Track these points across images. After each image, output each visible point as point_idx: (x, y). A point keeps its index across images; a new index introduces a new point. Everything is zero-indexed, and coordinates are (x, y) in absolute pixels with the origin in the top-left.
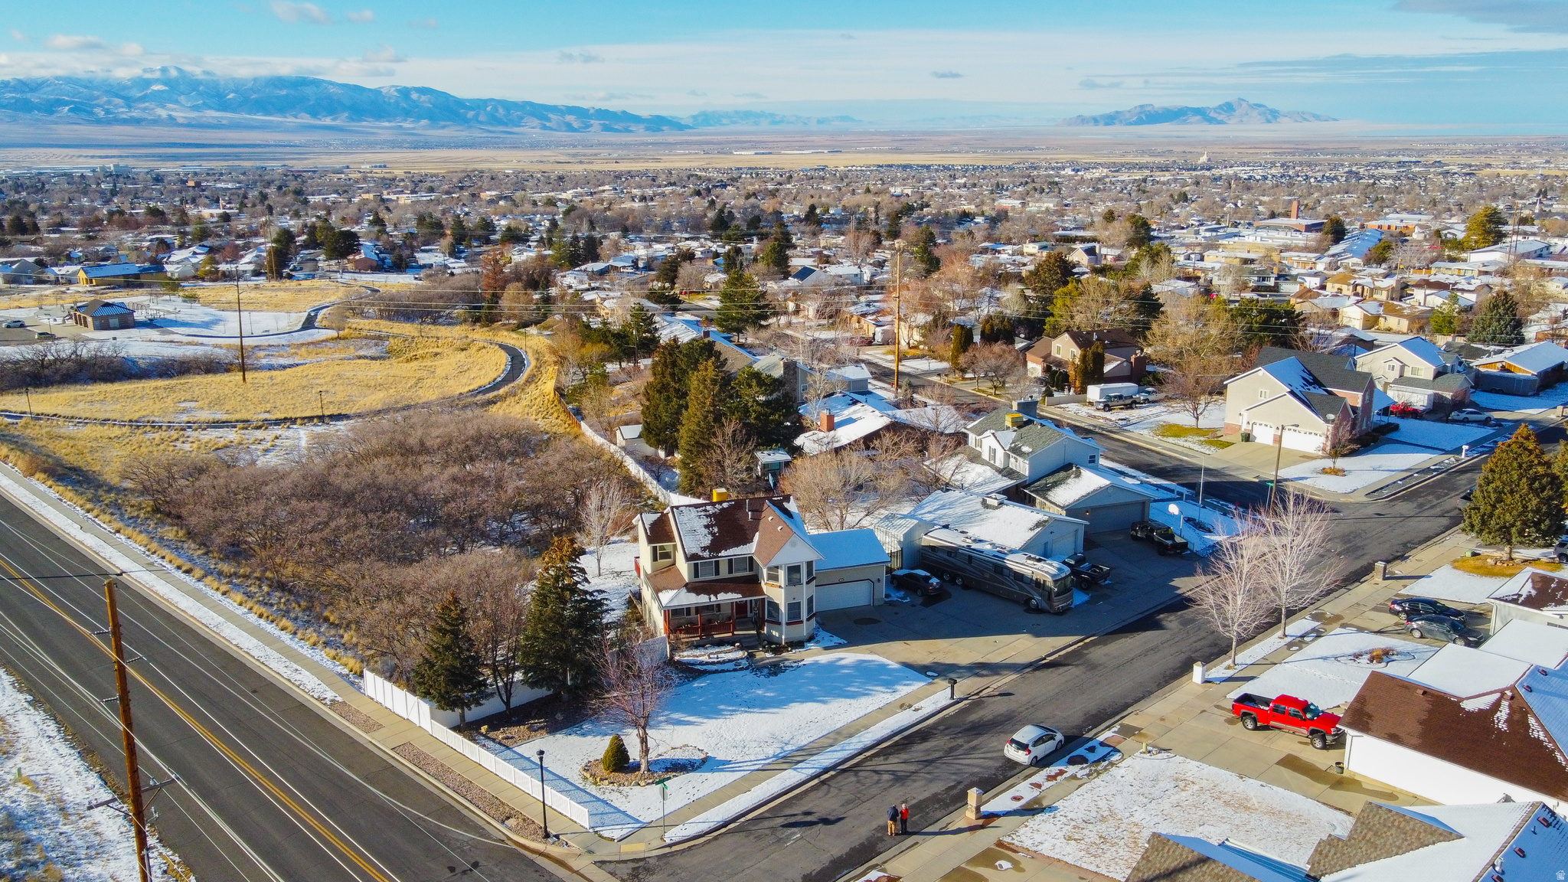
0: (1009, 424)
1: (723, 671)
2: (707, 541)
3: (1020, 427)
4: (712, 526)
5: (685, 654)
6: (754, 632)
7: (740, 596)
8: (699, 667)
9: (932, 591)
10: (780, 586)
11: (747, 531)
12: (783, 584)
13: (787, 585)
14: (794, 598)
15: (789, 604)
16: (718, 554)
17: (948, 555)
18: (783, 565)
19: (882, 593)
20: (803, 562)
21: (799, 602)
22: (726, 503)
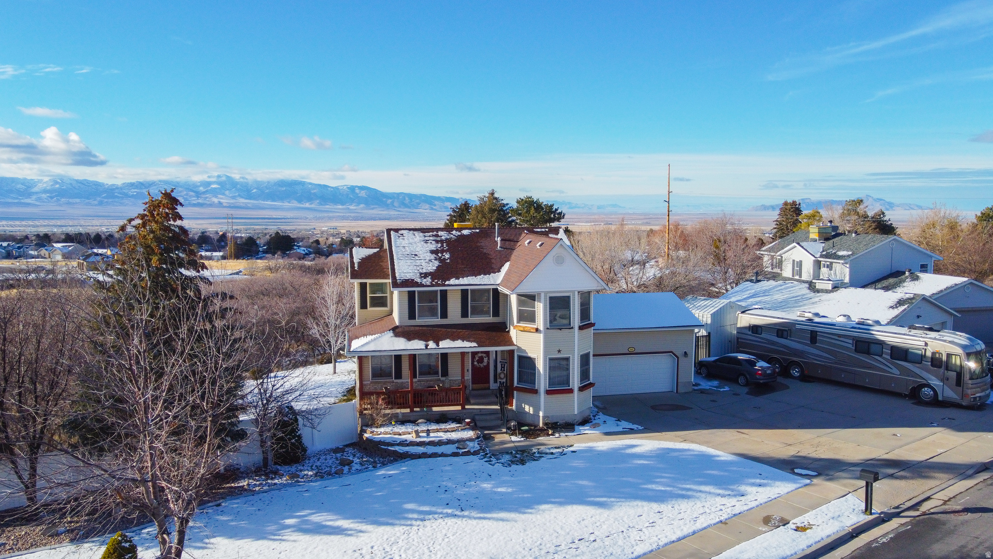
0: (816, 236)
1: (434, 455)
2: (432, 267)
3: (827, 239)
4: (442, 251)
5: (382, 430)
6: (497, 407)
7: (474, 344)
8: (397, 448)
9: (761, 377)
10: (537, 330)
11: (493, 261)
12: (541, 328)
13: (548, 329)
14: (559, 351)
15: (551, 359)
16: (447, 283)
17: (778, 336)
18: (543, 295)
19: (689, 374)
20: (573, 292)
21: (567, 359)
22: (468, 231)
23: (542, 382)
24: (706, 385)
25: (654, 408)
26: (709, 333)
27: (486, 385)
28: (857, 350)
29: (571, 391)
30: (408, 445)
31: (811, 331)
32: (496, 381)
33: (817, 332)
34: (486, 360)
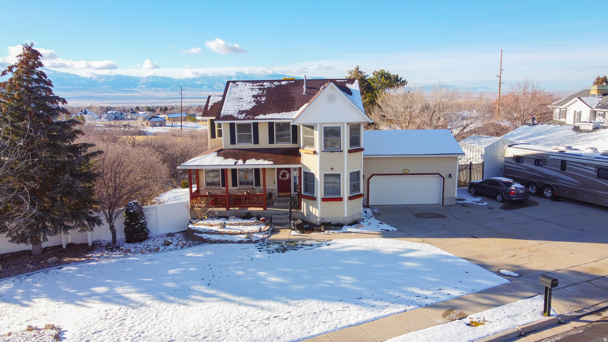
0: (595, 93)
1: (225, 242)
2: (248, 107)
4: (261, 96)
7: (272, 163)
8: (205, 236)
9: (514, 196)
10: (315, 152)
11: (296, 102)
12: (318, 151)
13: (323, 151)
14: (332, 169)
15: (326, 175)
16: (256, 117)
17: (535, 165)
18: (318, 125)
19: (453, 192)
20: (343, 123)
21: (338, 176)
22: (286, 82)
23: (319, 192)
24: (470, 200)
25: (417, 215)
26: (483, 162)
27: (289, 194)
28: (598, 176)
29: (341, 199)
30: (212, 233)
31: (562, 160)
32: (295, 191)
33: (566, 161)
34: (288, 175)
